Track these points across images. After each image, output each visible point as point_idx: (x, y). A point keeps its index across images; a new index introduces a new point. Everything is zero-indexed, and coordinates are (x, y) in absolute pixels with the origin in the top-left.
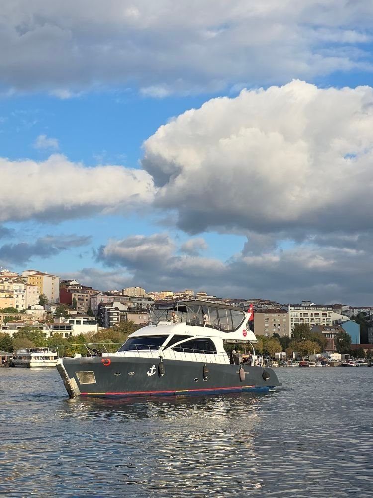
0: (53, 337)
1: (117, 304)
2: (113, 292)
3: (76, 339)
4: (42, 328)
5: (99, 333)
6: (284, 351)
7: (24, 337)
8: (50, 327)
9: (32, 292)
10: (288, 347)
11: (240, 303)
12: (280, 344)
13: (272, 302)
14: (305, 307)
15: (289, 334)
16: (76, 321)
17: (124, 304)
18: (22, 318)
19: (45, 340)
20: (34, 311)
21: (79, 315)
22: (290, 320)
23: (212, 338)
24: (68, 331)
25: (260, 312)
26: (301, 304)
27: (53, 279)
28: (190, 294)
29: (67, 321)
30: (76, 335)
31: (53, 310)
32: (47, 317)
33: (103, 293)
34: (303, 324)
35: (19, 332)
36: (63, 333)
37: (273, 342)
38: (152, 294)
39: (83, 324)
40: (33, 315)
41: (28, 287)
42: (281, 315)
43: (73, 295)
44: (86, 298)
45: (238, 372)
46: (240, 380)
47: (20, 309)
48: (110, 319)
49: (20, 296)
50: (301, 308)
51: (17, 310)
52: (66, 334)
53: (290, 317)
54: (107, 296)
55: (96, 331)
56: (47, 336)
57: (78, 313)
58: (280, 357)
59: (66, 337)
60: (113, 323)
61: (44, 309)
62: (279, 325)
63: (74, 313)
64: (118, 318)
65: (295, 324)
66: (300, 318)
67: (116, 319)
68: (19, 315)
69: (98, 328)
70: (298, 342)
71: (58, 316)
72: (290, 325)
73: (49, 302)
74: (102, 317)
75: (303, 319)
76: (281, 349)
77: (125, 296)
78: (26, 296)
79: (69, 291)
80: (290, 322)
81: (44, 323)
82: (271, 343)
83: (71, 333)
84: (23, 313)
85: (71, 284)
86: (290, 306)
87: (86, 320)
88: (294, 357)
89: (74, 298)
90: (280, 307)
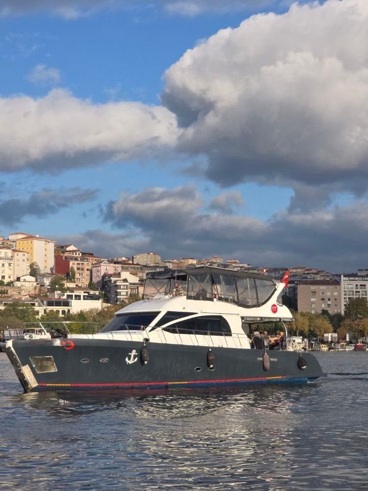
0: (47, 315)
1: (125, 275)
2: (120, 260)
3: (75, 318)
4: (34, 305)
5: (103, 310)
6: (335, 332)
7: (12, 316)
8: (43, 303)
9: (21, 260)
10: (340, 326)
11: (281, 272)
12: (331, 323)
13: (321, 272)
14: (362, 277)
15: (341, 311)
16: (76, 296)
17: (134, 275)
18: (9, 292)
19: (38, 319)
20: (24, 283)
21: (79, 288)
22: (343, 293)
23: (224, 316)
24: (66, 309)
25: (306, 283)
26: (357, 274)
27: (46, 244)
28: (218, 261)
29: (64, 295)
30: (75, 312)
31: (47, 282)
32: (40, 290)
33: (108, 261)
34: (359, 298)
35: (6, 309)
36: (59, 311)
37: (321, 321)
38: (170, 262)
39: (84, 299)
40: (22, 288)
41: (16, 253)
42: (331, 287)
43: (71, 263)
44: (86, 267)
45: (261, 359)
46: (265, 369)
47: (6, 281)
48: (117, 294)
49: (7, 265)
50: (356, 278)
51: (3, 282)
52: (64, 312)
53: (343, 290)
54: (112, 265)
55: (100, 308)
56: (40, 313)
57: (77, 285)
58: (330, 340)
59: (63, 316)
60: (121, 298)
61: (36, 281)
62: (329, 299)
63: (72, 285)
64: (127, 293)
65: (349, 298)
66: (355, 290)
67: (125, 293)
68: (5, 288)
69: (102, 305)
70: (353, 321)
71: (52, 290)
72: (343, 300)
73: (42, 272)
74: (107, 291)
75: (359, 292)
76: (332, 329)
77: (135, 264)
78: (14, 265)
79: (66, 258)
80: (343, 296)
81: (35, 298)
82: (319, 322)
83: (69, 311)
84: (10, 286)
85: (68, 249)
86: (342, 276)
87: (87, 294)
88: (348, 339)
89: (72, 267)
90: (331, 277)
